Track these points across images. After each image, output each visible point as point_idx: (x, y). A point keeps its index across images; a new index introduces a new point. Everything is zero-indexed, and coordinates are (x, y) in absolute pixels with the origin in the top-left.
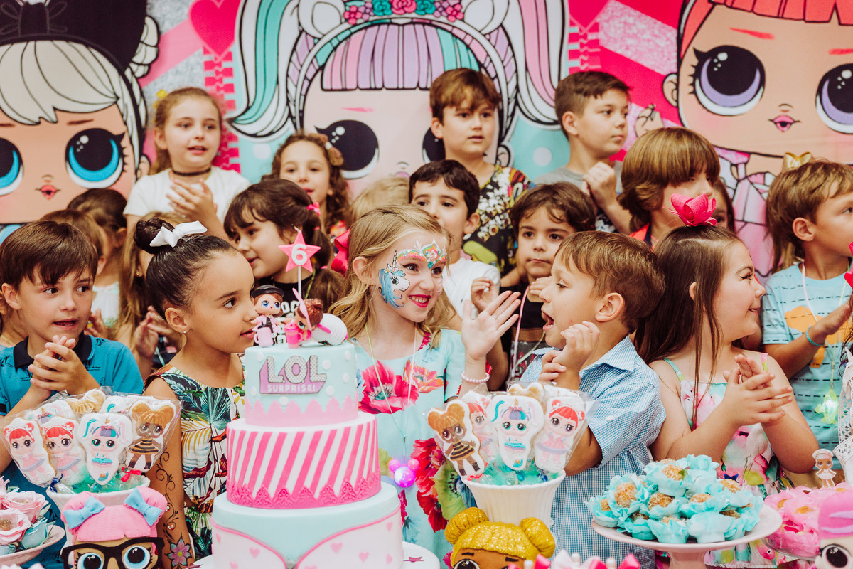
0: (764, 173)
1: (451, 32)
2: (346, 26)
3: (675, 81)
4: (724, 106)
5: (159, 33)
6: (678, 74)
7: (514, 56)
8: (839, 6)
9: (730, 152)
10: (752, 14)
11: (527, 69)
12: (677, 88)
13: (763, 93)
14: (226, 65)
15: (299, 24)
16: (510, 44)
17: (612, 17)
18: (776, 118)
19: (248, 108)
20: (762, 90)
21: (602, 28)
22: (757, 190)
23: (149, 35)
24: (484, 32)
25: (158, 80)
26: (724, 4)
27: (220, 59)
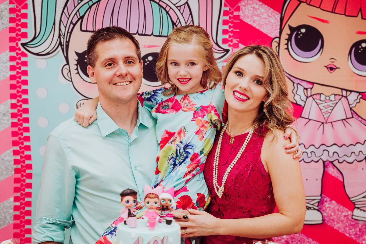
0: (321, 94)
1: (158, 4)
3: (278, 42)
4: (302, 57)
6: (280, 38)
7: (192, 20)
8: (362, 9)
9: (304, 82)
10: (319, 9)
12: (279, 46)
13: (322, 51)
14: (23, 11)
16: (191, 14)
17: (247, 4)
18: (328, 66)
19: (35, 38)
20: (322, 50)
21: (242, 9)
22: (316, 103)
24: (177, 5)
26: (306, 2)
27: (20, 7)
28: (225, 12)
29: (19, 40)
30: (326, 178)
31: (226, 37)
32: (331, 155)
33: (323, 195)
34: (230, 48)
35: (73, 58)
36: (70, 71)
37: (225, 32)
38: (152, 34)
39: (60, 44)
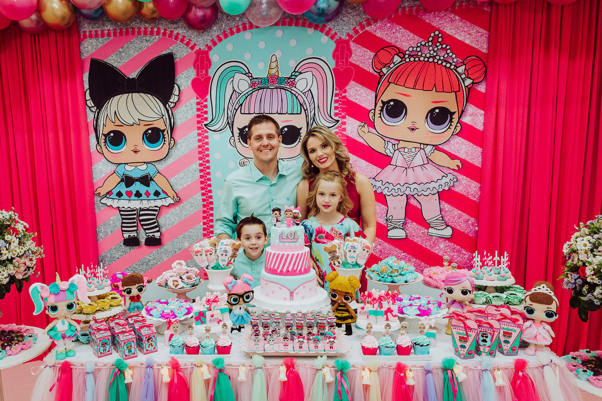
0: (405, 148)
1: (290, 92)
2: (251, 89)
3: (374, 112)
4: (391, 122)
5: (179, 90)
6: (375, 110)
7: (314, 102)
8: (436, 84)
9: (392, 140)
10: (403, 87)
11: (318, 107)
12: (374, 115)
14: (205, 103)
15: (233, 88)
16: (313, 97)
17: (351, 87)
18: (410, 127)
19: (212, 120)
20: (405, 116)
22: (402, 154)
23: (176, 91)
24: (303, 92)
25: (179, 109)
26: (394, 83)
27: (203, 101)
28: (335, 94)
29: (203, 122)
30: (408, 206)
31: (337, 111)
32: (412, 190)
33: (406, 219)
34: (340, 119)
35: (236, 132)
36: (234, 141)
37: (336, 108)
38: (287, 113)
39: (228, 123)
